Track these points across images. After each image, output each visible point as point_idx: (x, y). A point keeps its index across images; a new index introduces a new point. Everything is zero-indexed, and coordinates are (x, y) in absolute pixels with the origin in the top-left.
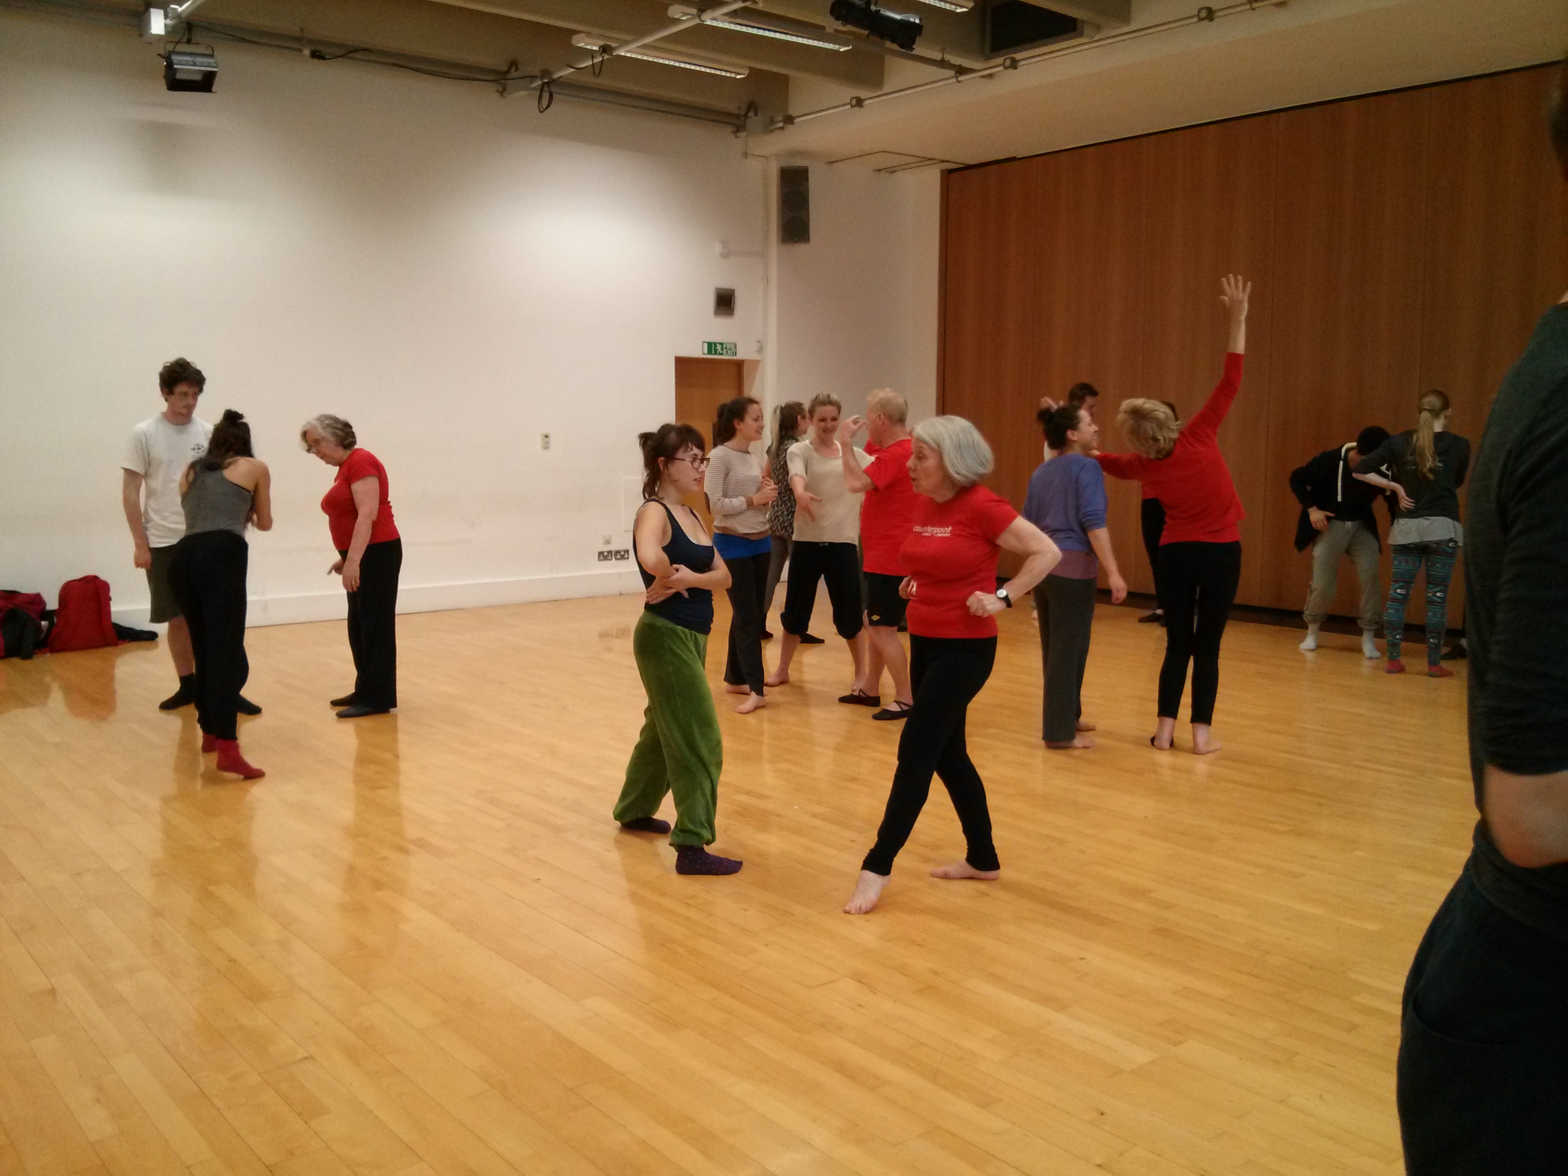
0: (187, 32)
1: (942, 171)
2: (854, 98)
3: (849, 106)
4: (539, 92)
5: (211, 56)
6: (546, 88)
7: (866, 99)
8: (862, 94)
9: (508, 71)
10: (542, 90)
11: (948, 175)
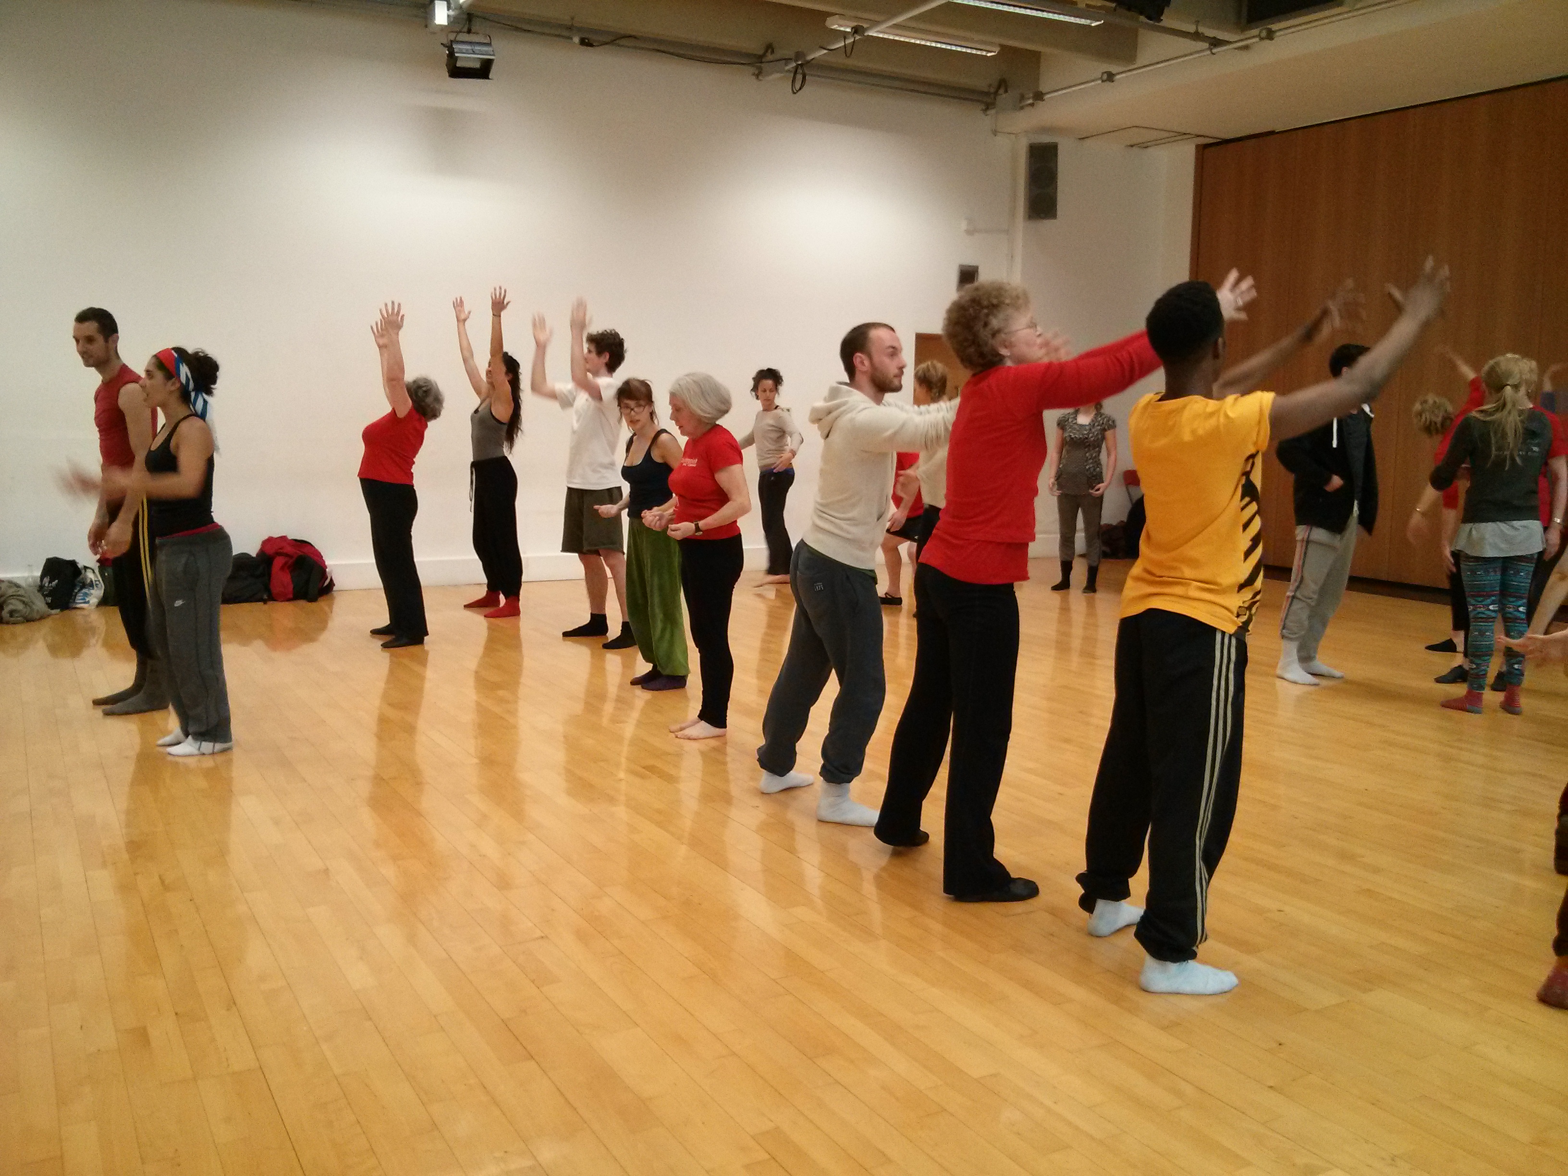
0: (468, 23)
1: (1197, 146)
2: (1105, 72)
3: (1100, 82)
4: (792, 75)
5: (489, 44)
6: (800, 71)
7: (1118, 74)
8: (1114, 69)
9: (764, 55)
10: (795, 73)
11: (1202, 150)
